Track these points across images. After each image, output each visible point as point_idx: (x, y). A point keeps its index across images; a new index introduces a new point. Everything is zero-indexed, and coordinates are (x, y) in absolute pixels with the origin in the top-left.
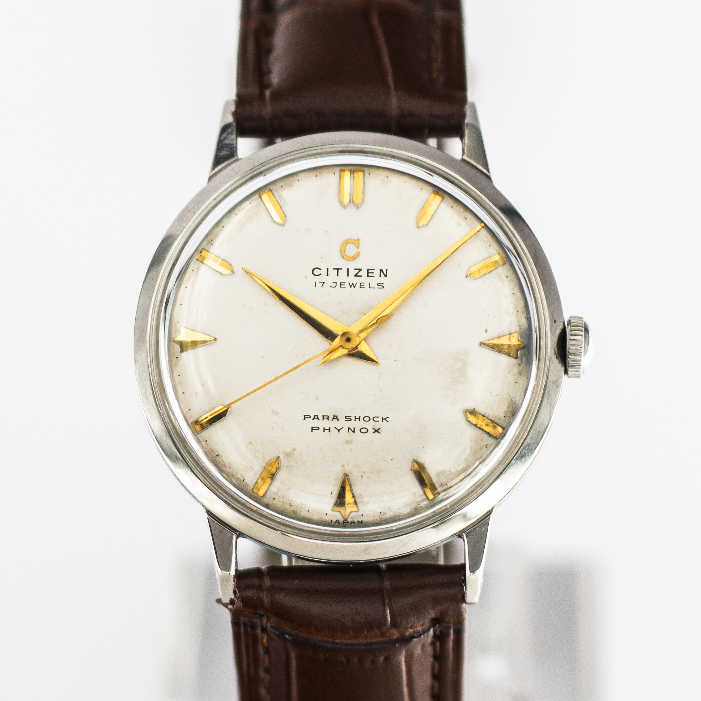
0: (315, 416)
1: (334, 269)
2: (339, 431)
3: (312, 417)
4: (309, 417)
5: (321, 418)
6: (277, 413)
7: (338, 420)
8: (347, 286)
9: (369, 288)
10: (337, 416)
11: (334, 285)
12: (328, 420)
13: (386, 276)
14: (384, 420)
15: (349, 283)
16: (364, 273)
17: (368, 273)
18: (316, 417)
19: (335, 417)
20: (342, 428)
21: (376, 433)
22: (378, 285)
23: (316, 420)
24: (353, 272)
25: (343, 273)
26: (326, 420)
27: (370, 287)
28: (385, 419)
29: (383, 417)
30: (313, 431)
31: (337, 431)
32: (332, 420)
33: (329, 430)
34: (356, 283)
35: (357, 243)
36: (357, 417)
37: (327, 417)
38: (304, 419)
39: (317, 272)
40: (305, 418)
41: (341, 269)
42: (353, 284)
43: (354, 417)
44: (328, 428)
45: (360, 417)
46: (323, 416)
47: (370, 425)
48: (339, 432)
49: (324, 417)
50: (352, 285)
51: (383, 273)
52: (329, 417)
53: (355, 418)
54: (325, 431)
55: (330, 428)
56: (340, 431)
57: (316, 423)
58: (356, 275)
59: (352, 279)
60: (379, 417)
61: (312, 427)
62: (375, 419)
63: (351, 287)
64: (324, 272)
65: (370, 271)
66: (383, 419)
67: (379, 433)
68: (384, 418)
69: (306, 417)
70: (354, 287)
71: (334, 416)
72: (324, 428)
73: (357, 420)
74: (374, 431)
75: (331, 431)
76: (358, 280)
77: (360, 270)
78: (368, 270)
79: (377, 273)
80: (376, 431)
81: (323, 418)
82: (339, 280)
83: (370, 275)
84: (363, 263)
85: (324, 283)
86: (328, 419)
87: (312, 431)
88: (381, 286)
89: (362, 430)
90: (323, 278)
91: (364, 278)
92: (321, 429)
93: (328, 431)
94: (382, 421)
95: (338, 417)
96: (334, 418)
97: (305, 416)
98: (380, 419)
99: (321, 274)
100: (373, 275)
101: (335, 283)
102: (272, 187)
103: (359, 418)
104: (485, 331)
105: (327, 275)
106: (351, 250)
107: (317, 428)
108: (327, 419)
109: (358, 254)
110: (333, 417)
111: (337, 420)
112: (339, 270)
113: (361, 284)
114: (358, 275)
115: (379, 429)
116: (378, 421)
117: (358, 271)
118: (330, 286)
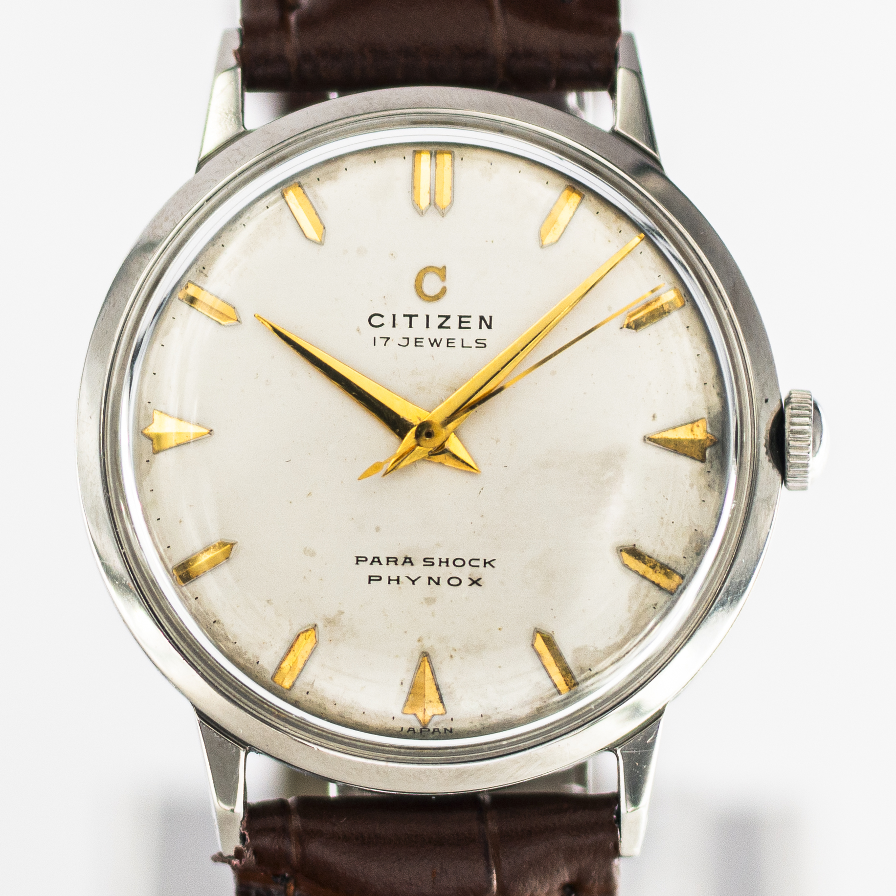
0: (374, 558)
1: (405, 316)
2: (413, 582)
3: (370, 560)
4: (364, 559)
5: (384, 561)
6: (313, 554)
7: (412, 565)
8: (426, 343)
9: (463, 346)
10: (410, 559)
11: (405, 342)
12: (396, 564)
13: (489, 327)
14: (487, 565)
15: (429, 339)
16: (453, 322)
17: (460, 322)
18: (376, 560)
19: (408, 560)
20: (419, 577)
21: (475, 586)
22: (476, 342)
23: (376, 564)
24: (435, 321)
25: (417, 322)
26: (392, 564)
27: (464, 345)
28: (489, 563)
29: (485, 560)
30: (371, 582)
31: (411, 583)
32: (403, 564)
33: (398, 580)
34: (441, 339)
35: (442, 272)
36: (444, 560)
37: (395, 560)
38: (357, 564)
39: (376, 321)
40: (358, 561)
41: (417, 316)
42: (435, 340)
43: (439, 560)
44: (396, 578)
45: (447, 559)
46: (388, 558)
47: (465, 573)
48: (413, 584)
49: (390, 560)
50: (435, 343)
51: (486, 322)
52: (397, 560)
53: (441, 562)
54: (391, 582)
55: (398, 577)
56: (415, 582)
57: (376, 570)
58: (441, 326)
59: (435, 333)
60: (479, 560)
61: (370, 577)
62: (473, 563)
63: (432, 345)
64: (388, 320)
65: (463, 319)
66: (485, 563)
67: (479, 585)
68: (487, 561)
69: (359, 559)
70: (438, 346)
71: (406, 558)
72: (389, 577)
73: (444, 565)
74: (470, 582)
75: (400, 583)
76: (444, 334)
77: (448, 317)
78: (460, 317)
79: (474, 322)
80: (475, 582)
81: (388, 561)
82: (412, 334)
83: (463, 325)
84: (450, 306)
85: (388, 339)
86: (396, 562)
87: (369, 583)
88: (481, 344)
89: (452, 582)
90: (388, 330)
91: (454, 332)
92: (385, 579)
93: (396, 582)
94: (485, 566)
95: (412, 559)
96: (405, 562)
97: (357, 557)
98: (481, 563)
99: (383, 324)
100: (469, 326)
101: (407, 340)
102: (303, 180)
103: (447, 562)
104: (652, 418)
105: (394, 326)
106: (432, 285)
107: (378, 578)
108: (394, 563)
109: (444, 291)
110: (404, 559)
111: (410, 564)
112: (413, 318)
113: (450, 341)
114: (444, 325)
115: (479, 579)
116: (478, 566)
117: (445, 318)
118: (399, 344)
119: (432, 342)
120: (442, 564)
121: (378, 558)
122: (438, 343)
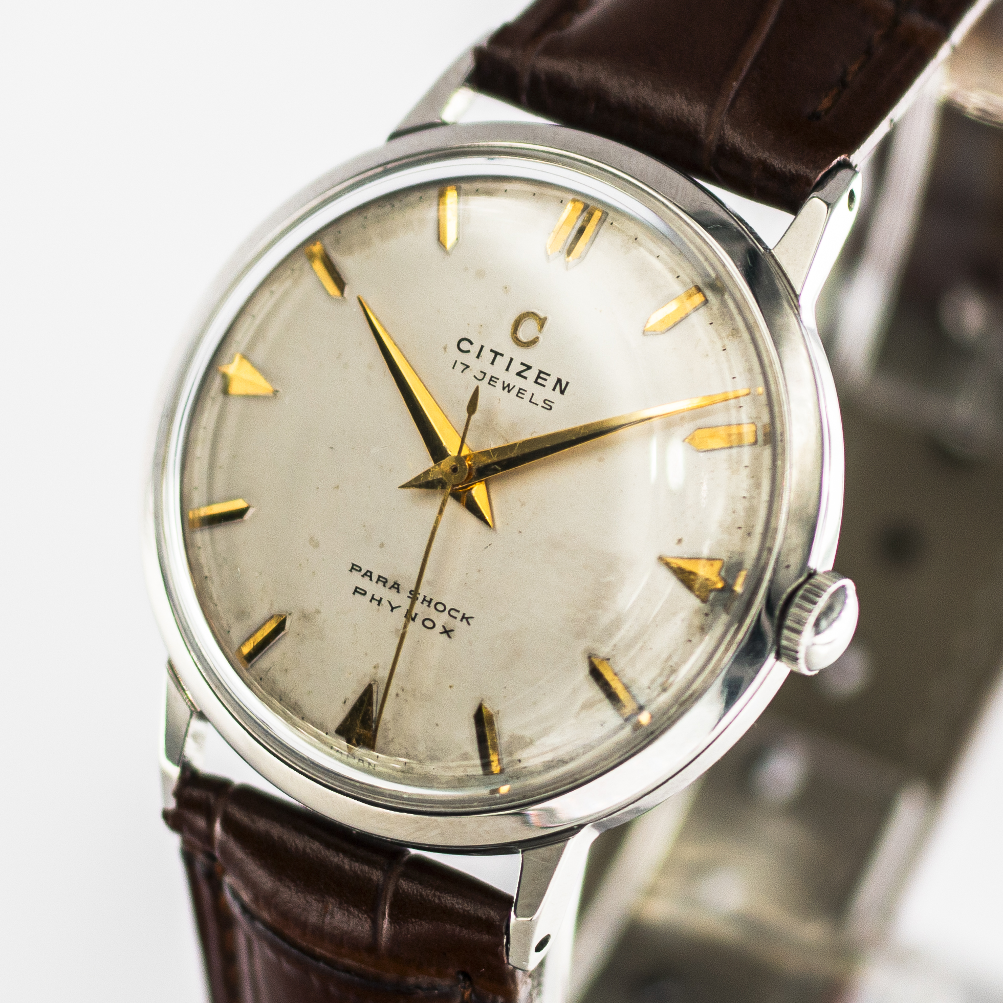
0: (368, 571)
1: (492, 351)
2: (392, 609)
3: (363, 572)
4: (358, 569)
5: (375, 578)
6: (316, 545)
7: (398, 592)
8: (499, 385)
9: (530, 401)
10: (398, 585)
11: (480, 376)
12: (384, 586)
13: (562, 392)
14: (464, 620)
15: (504, 382)
16: (532, 375)
17: (538, 377)
18: (369, 574)
19: (396, 586)
20: (399, 607)
21: (445, 635)
22: (544, 402)
23: (367, 578)
24: (516, 367)
25: (501, 362)
26: (381, 584)
27: (532, 401)
28: (467, 618)
29: (464, 614)
30: (356, 593)
31: (390, 608)
32: (390, 588)
33: (379, 602)
34: (514, 386)
35: (542, 322)
36: (428, 599)
37: (385, 580)
38: (351, 571)
39: (465, 345)
40: (352, 568)
41: (502, 355)
42: (508, 385)
43: (423, 597)
44: (379, 599)
45: (431, 600)
46: (380, 576)
47: (441, 619)
48: (392, 610)
49: (381, 579)
50: (507, 388)
51: (561, 386)
52: (387, 581)
53: (424, 600)
54: (373, 601)
55: (381, 599)
56: (394, 610)
57: (364, 583)
58: (519, 374)
59: (511, 378)
60: (458, 611)
61: (357, 588)
62: (452, 613)
63: (504, 388)
64: (475, 349)
65: (542, 375)
66: (463, 617)
67: (449, 637)
68: (466, 616)
69: (354, 567)
70: (509, 391)
71: (395, 583)
72: (373, 595)
73: (426, 604)
74: (451, 634)
75: (381, 605)
76: (519, 383)
77: (529, 368)
78: (540, 372)
79: (551, 382)
80: (447, 632)
81: (378, 580)
82: (491, 371)
83: (540, 381)
84: (535, 358)
85: (468, 367)
86: (385, 583)
87: (354, 593)
88: (548, 406)
89: (431, 625)
90: (470, 359)
91: (528, 384)
92: (369, 596)
93: (377, 603)
94: (461, 620)
95: (400, 587)
96: (393, 586)
97: (353, 565)
98: (459, 616)
99: (468, 351)
100: (544, 384)
101: (483, 375)
103: (430, 602)
104: (676, 542)
105: (478, 357)
106: (525, 333)
107: (363, 592)
108: (383, 584)
109: (534, 342)
110: (393, 584)
111: (396, 590)
112: (498, 356)
113: (521, 391)
114: (523, 374)
115: (452, 631)
116: (455, 618)
117: (525, 368)
118: (475, 376)
119: (505, 385)
120: (425, 602)
121: (371, 573)
122: (510, 388)
